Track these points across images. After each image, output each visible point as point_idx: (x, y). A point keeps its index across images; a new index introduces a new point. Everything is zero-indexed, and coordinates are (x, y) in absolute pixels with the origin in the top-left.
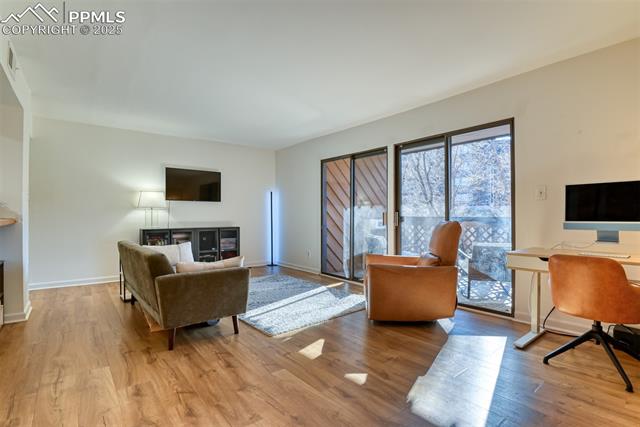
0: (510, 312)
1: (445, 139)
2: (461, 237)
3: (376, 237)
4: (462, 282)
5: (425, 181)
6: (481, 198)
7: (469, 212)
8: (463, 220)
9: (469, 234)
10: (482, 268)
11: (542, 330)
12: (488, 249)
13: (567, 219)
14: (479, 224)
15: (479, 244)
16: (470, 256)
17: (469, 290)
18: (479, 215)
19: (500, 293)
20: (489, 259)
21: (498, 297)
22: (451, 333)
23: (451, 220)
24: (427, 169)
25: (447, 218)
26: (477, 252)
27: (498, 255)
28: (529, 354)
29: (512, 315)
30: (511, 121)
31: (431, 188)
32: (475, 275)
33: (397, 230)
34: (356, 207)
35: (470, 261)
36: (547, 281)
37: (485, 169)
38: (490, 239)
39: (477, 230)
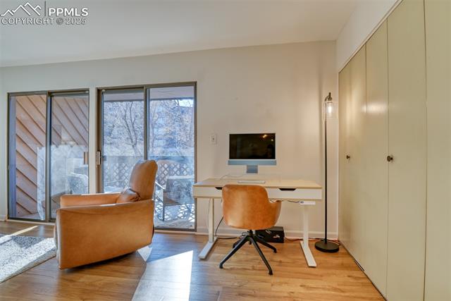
0: (193, 228)
1: (144, 90)
2: (157, 172)
3: (78, 175)
4: (158, 207)
5: (131, 128)
6: (171, 143)
7: (163, 152)
8: (158, 159)
9: (163, 169)
10: (173, 196)
11: (215, 238)
12: (178, 181)
13: (231, 158)
14: (171, 161)
15: (171, 177)
16: (164, 188)
17: (164, 213)
18: (172, 155)
19: (185, 212)
20: (179, 189)
21: (184, 216)
22: (149, 261)
23: (149, 159)
24: (133, 120)
25: (146, 157)
26: (169, 184)
27: (185, 185)
28: (209, 263)
29: (195, 230)
30: (195, 84)
31: (135, 134)
32: (168, 202)
33: (99, 169)
34: (53, 146)
35: (164, 192)
36: (220, 204)
37: (174, 123)
38: (178, 173)
39: (169, 166)
